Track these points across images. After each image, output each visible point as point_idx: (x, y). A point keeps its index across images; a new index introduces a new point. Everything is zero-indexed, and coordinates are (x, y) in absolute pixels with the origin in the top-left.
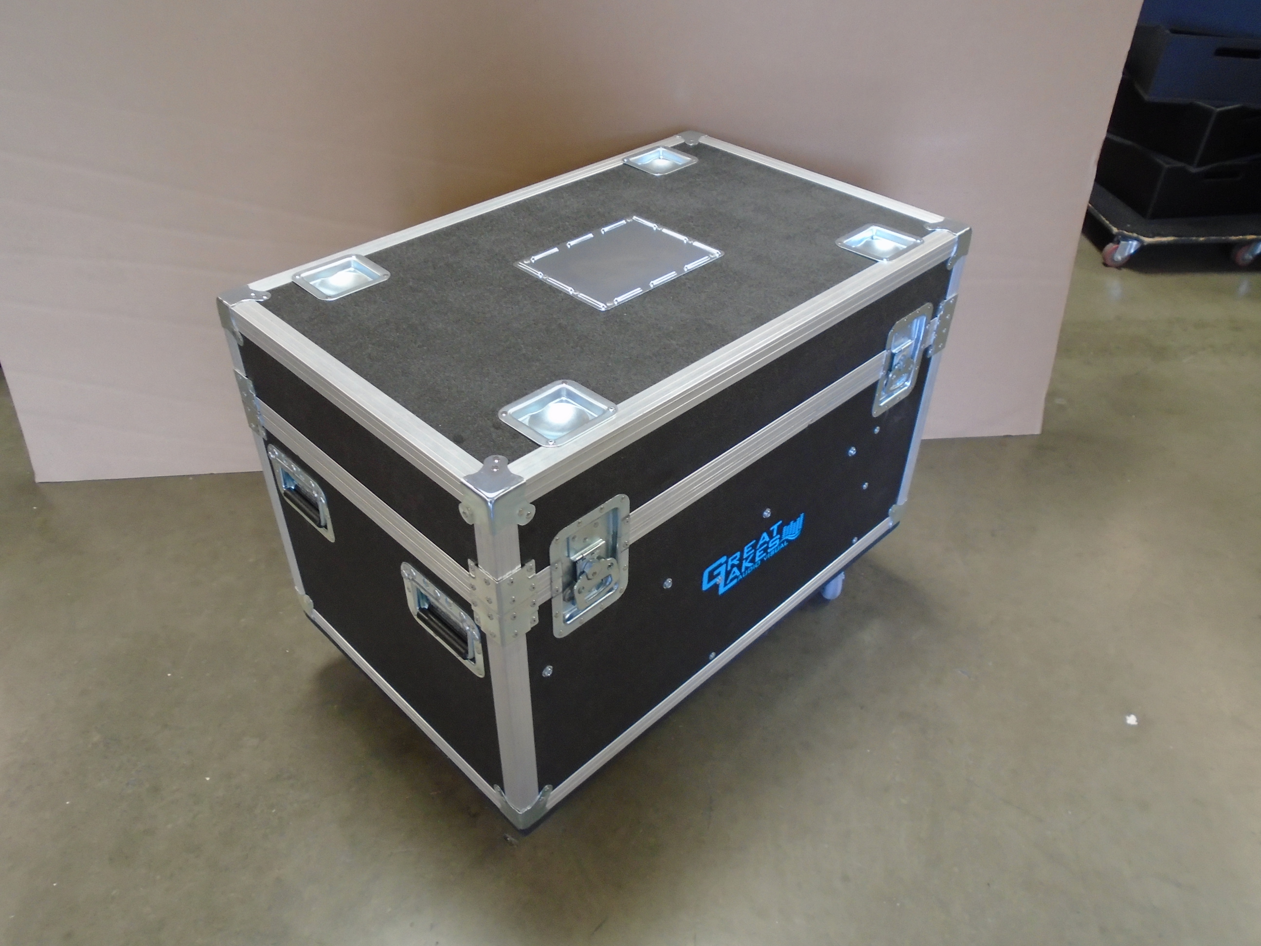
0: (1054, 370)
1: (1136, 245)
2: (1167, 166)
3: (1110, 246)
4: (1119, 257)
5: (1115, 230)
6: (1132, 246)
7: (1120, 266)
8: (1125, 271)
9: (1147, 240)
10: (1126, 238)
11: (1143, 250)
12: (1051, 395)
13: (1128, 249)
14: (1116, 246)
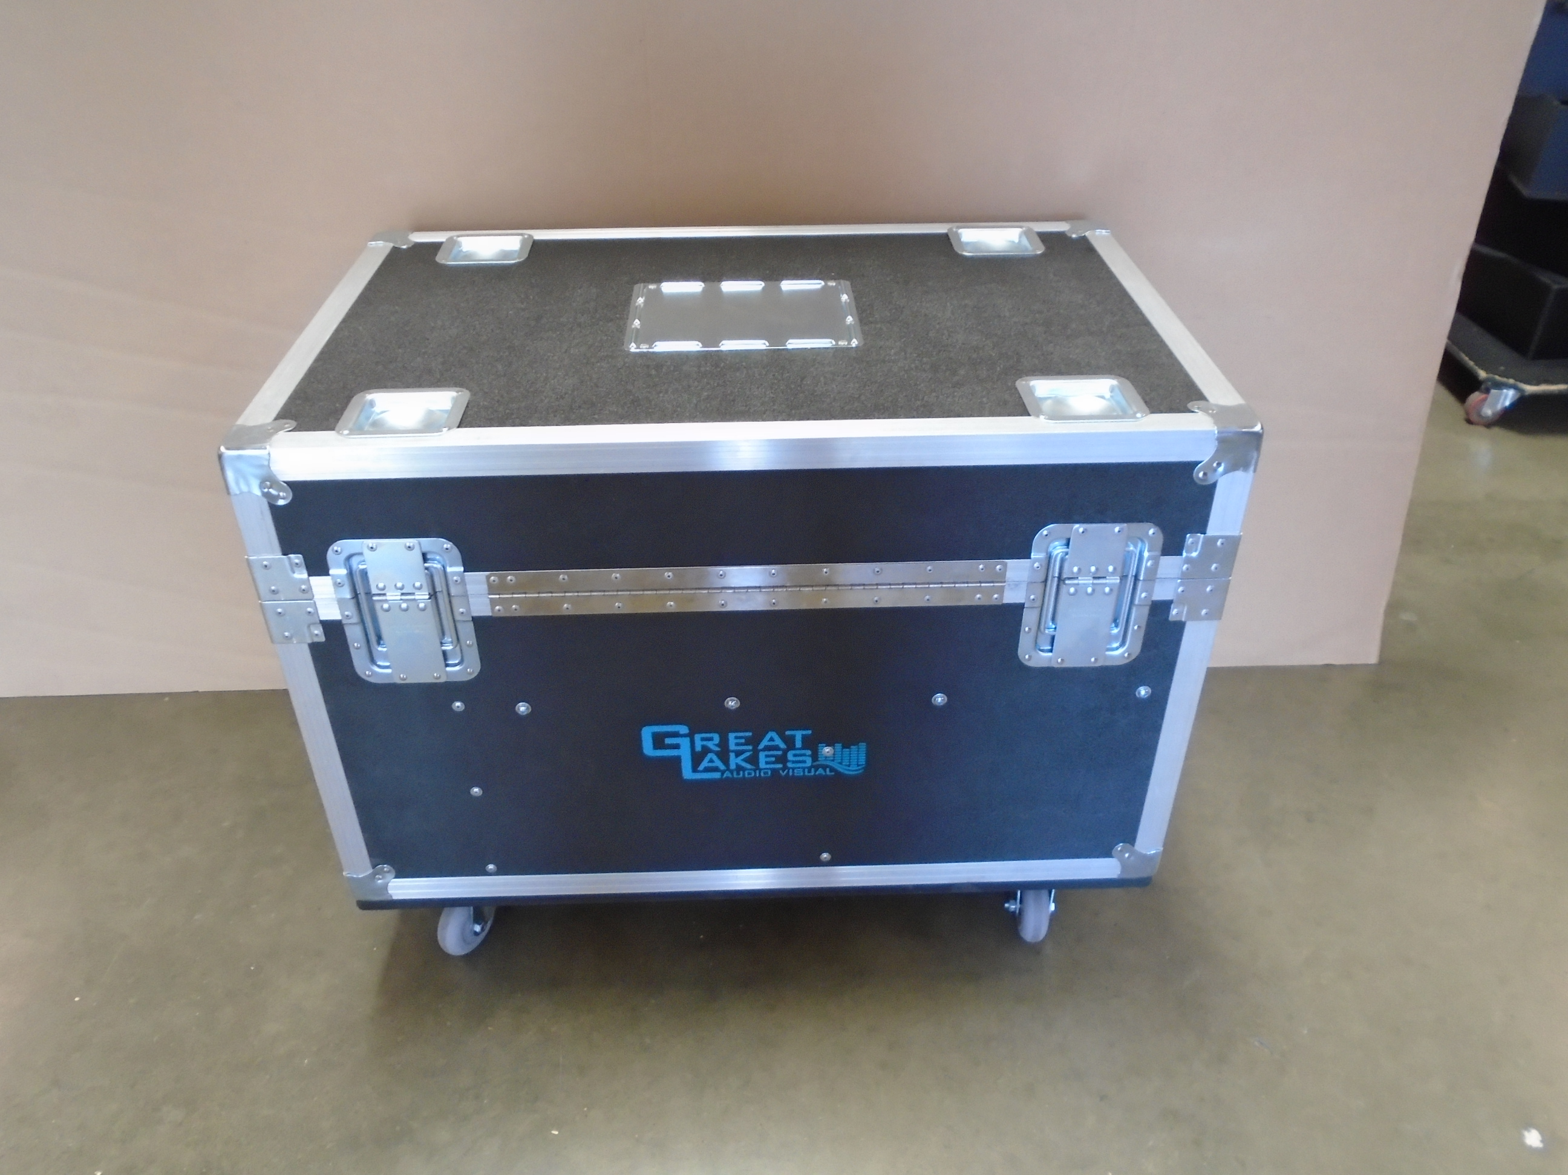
0: (1399, 569)
1: (1513, 396)
2: (1555, 287)
3: (1475, 397)
4: (1488, 412)
5: (1482, 374)
6: (1507, 397)
7: (1490, 424)
8: (1496, 431)
9: (1530, 389)
10: (1499, 386)
11: (1523, 403)
12: (1393, 608)
13: (1501, 401)
14: (1483, 396)
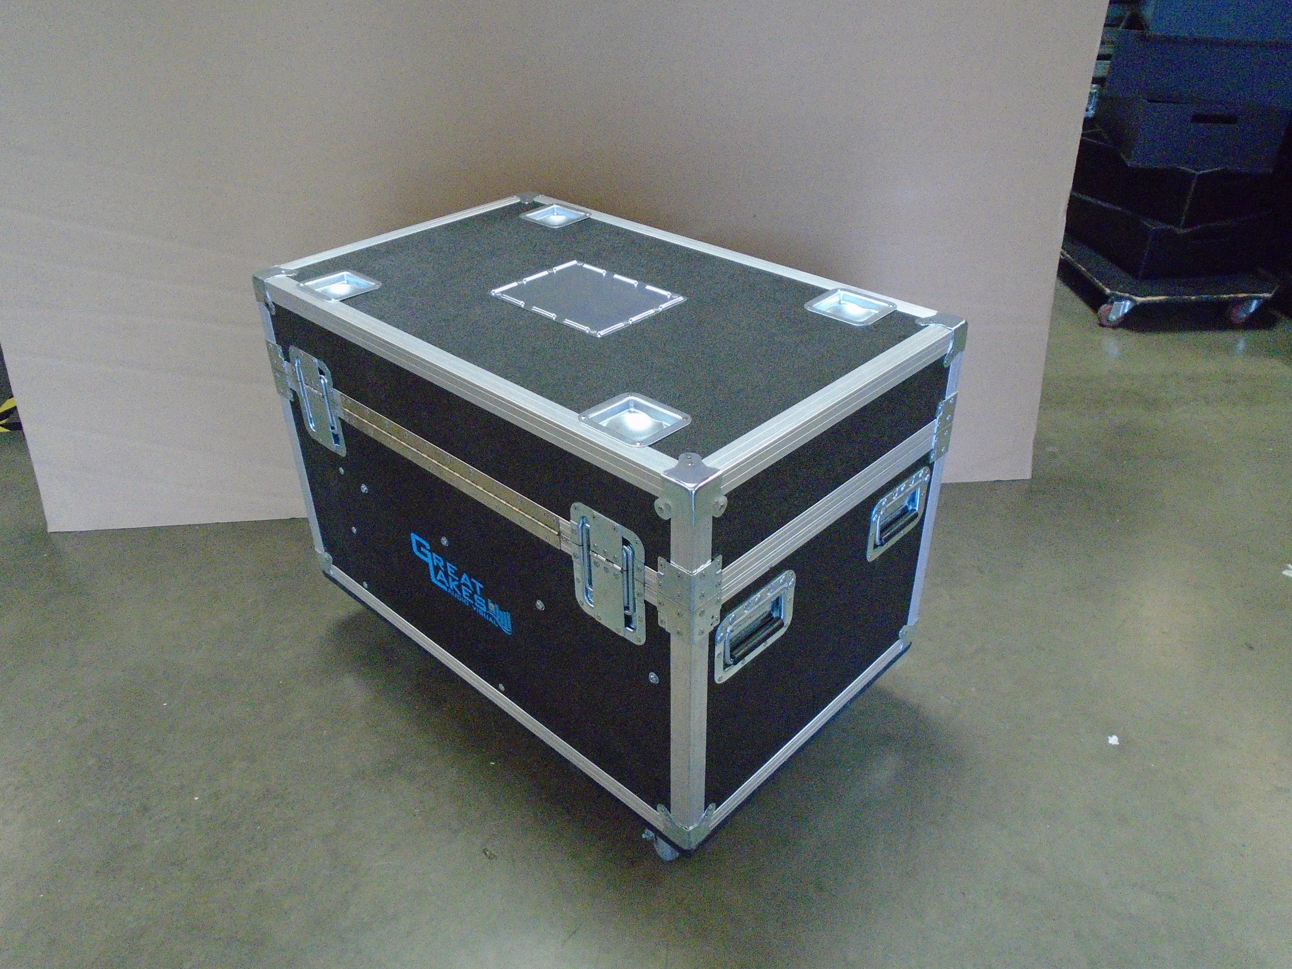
1: (1129, 306)
2: (1154, 229)
3: (1104, 307)
4: (1113, 317)
5: (1108, 291)
6: (1126, 306)
7: (1115, 326)
8: (1120, 330)
9: (1139, 299)
10: (1120, 299)
11: (1137, 310)
13: (1122, 309)
14: (1110, 306)
